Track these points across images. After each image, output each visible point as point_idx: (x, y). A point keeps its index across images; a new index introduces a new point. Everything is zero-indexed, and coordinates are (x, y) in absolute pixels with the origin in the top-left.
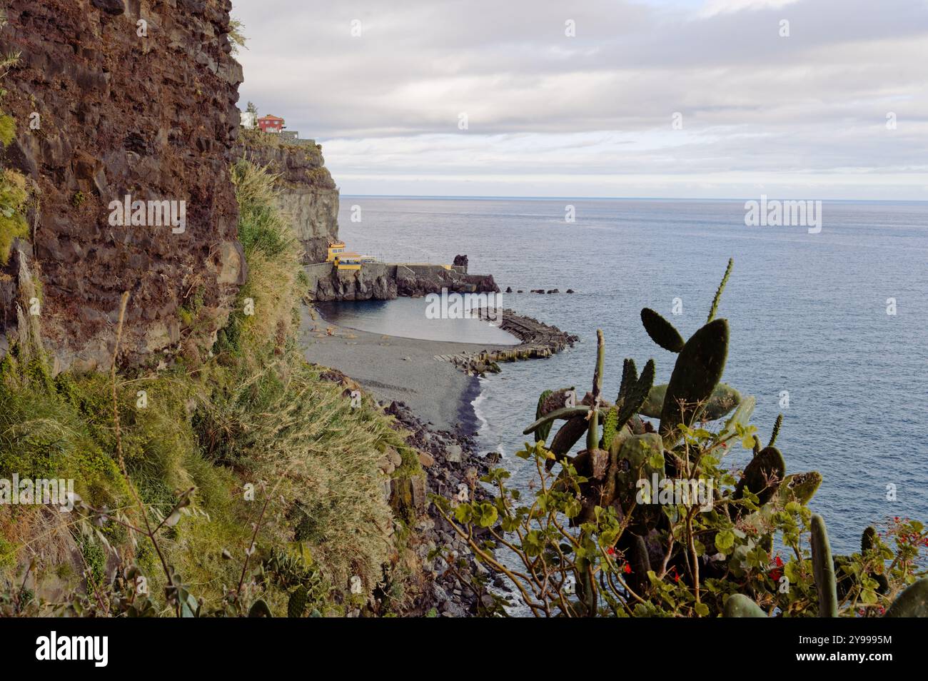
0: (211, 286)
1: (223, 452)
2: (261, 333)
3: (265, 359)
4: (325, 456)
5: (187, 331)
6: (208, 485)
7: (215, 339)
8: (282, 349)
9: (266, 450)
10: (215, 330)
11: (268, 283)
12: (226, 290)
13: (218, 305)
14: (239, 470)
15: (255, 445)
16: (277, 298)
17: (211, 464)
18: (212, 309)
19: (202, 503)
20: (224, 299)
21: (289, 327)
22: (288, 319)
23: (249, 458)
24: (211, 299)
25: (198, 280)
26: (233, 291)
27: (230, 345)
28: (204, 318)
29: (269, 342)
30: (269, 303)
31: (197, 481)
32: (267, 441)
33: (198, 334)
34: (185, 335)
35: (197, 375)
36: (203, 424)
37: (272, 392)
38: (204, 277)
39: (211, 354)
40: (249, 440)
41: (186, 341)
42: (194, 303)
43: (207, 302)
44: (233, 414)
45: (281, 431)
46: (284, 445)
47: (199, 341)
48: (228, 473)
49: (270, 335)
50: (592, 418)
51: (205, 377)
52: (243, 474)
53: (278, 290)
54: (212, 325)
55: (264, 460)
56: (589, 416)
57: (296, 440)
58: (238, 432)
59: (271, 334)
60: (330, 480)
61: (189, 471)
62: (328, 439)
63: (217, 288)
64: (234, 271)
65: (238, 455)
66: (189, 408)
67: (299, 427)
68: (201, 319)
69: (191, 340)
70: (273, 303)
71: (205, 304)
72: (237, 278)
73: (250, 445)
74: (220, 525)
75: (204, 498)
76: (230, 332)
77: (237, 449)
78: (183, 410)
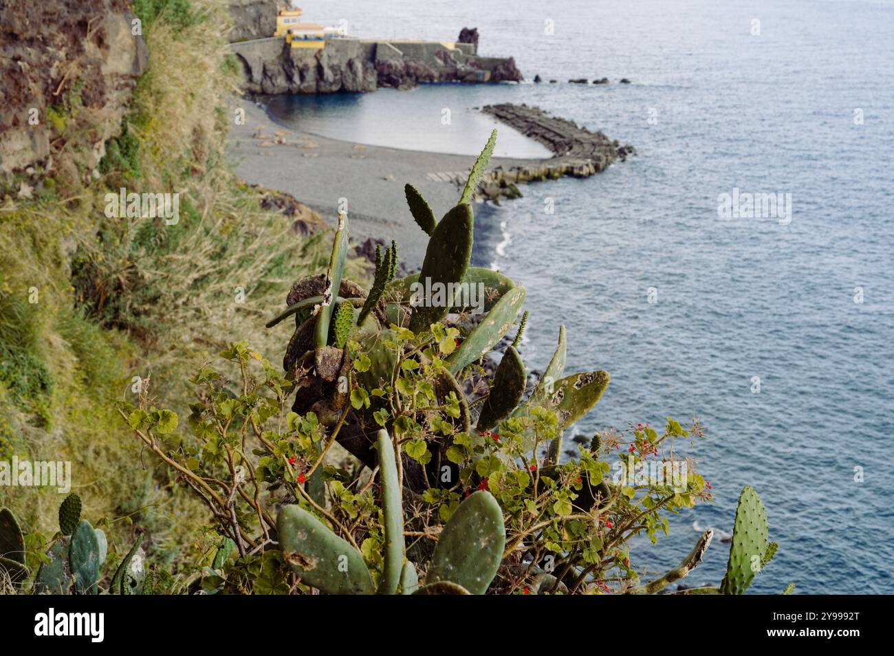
0: (94, 77)
1: (117, 310)
2: (169, 143)
3: (176, 180)
4: (260, 316)
5: (59, 142)
6: (93, 356)
7: (103, 153)
8: (202, 167)
9: (176, 307)
10: (100, 140)
11: (178, 72)
12: (116, 84)
13: (103, 104)
14: (139, 334)
15: (161, 301)
16: (192, 94)
17: (97, 327)
18: (96, 111)
19: (85, 380)
20: (113, 96)
21: (211, 135)
22: (209, 122)
23: (152, 318)
24: (94, 96)
25: (73, 69)
26: (127, 85)
27: (125, 162)
28: (82, 124)
29: (181, 157)
30: (179, 101)
31: (78, 350)
32: (177, 295)
33: (75, 146)
34: (57, 148)
35: (74, 205)
36: (88, 271)
37: (186, 227)
38: (82, 66)
39: (97, 174)
40: (151, 292)
41: (59, 156)
42: (68, 103)
43: (88, 101)
44: (130, 258)
45: (196, 281)
46: (202, 300)
47: (78, 156)
48: (123, 339)
49: (181, 147)
50: (319, 313)
51: (88, 207)
52: (144, 339)
53: (191, 82)
54: (95, 134)
55: (173, 321)
56: (316, 311)
57: (217, 295)
58: (136, 281)
59: (185, 145)
60: (267, 350)
61: (65, 337)
62: (265, 292)
63: (102, 81)
64: (126, 57)
65: (136, 314)
66: (66, 250)
67: (222, 274)
68: (79, 124)
69: (65, 156)
70: (185, 101)
71: (85, 104)
72: (130, 66)
73: (154, 300)
74: (110, 410)
75: (87, 373)
76: (124, 143)
77: (135, 305)
78: (56, 251)
